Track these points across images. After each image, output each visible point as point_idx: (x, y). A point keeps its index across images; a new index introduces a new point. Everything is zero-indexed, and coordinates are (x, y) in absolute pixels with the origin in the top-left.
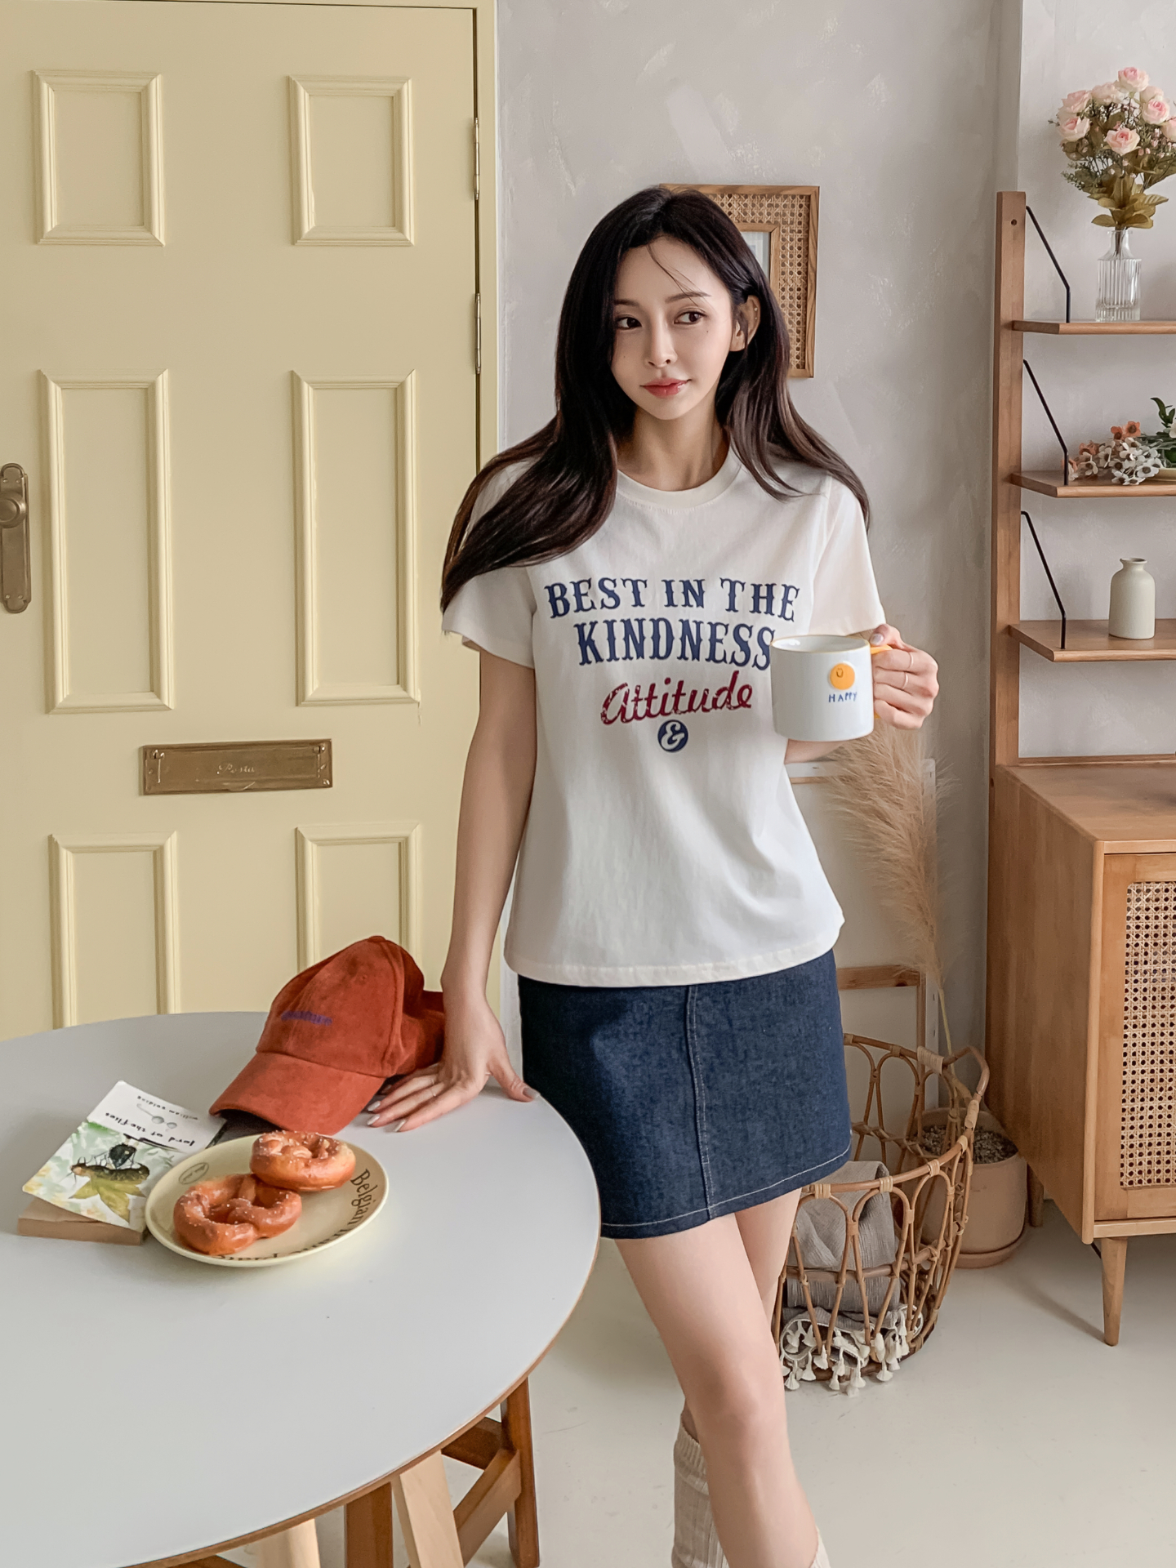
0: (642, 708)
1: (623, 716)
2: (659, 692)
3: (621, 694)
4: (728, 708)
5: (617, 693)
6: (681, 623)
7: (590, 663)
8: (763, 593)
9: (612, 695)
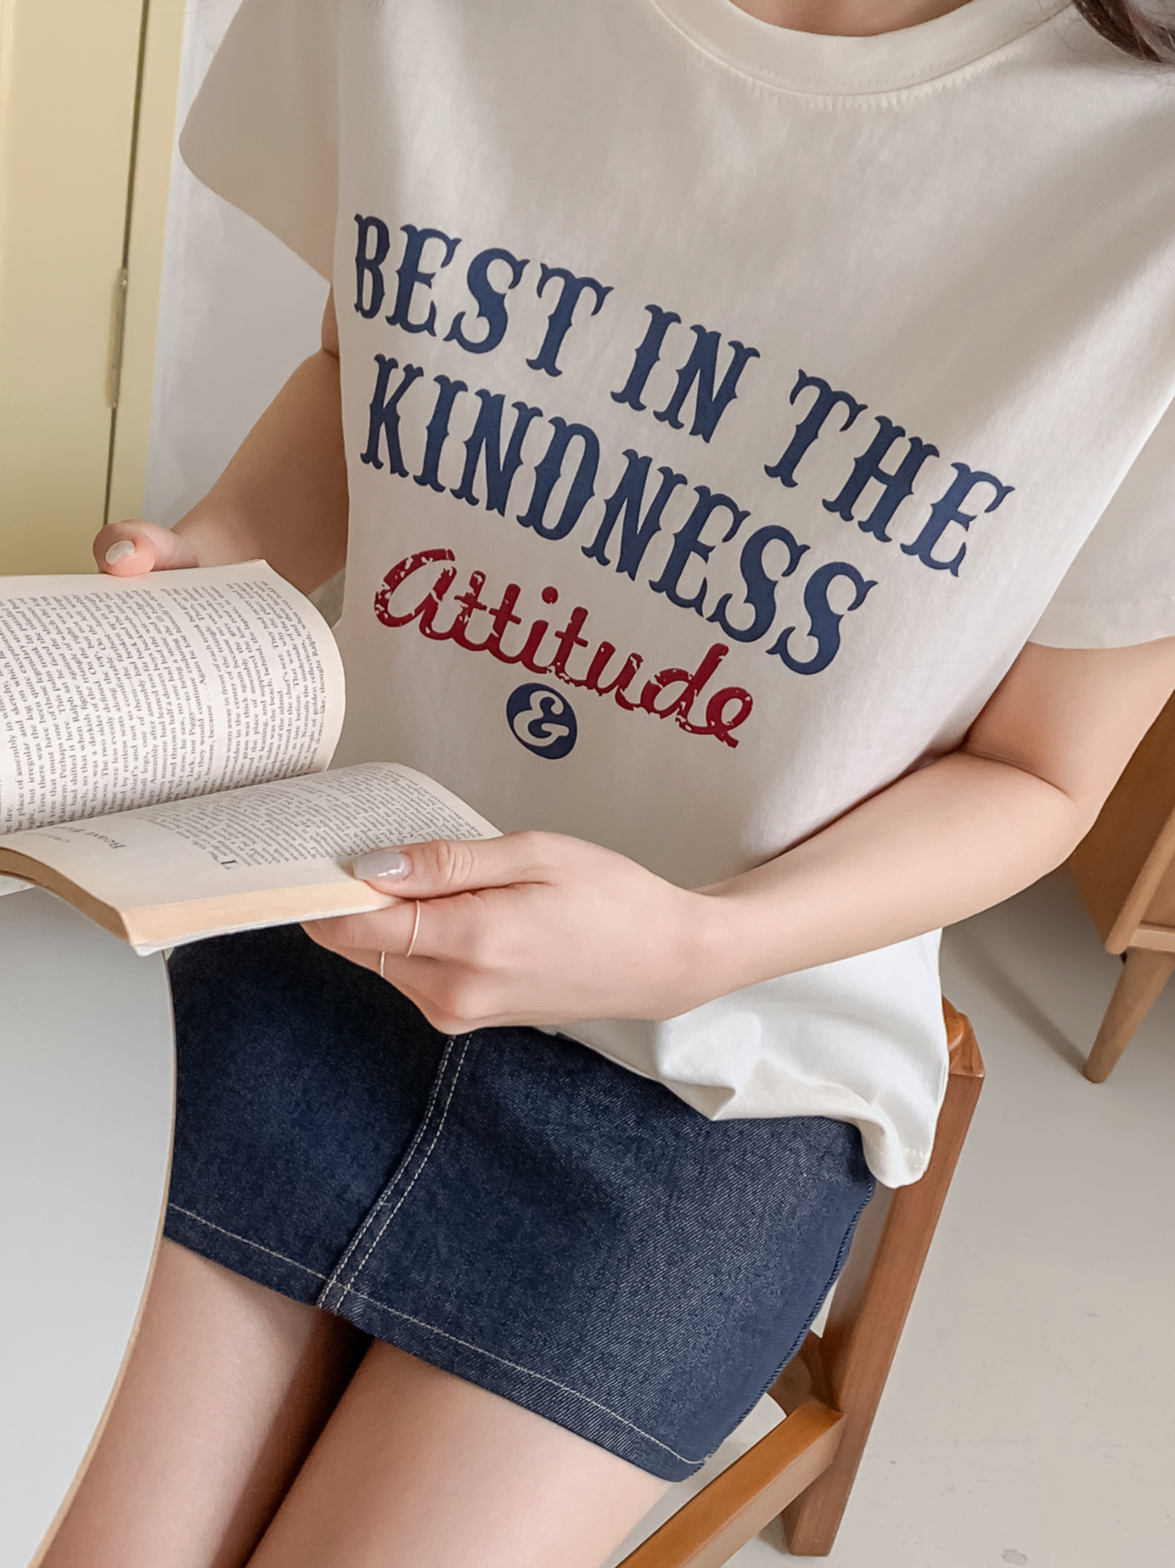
0: (480, 627)
1: (426, 623)
2: (529, 609)
3: (432, 571)
4: (678, 723)
5: (425, 564)
6: (625, 462)
7: (379, 465)
8: (891, 463)
9: (412, 564)
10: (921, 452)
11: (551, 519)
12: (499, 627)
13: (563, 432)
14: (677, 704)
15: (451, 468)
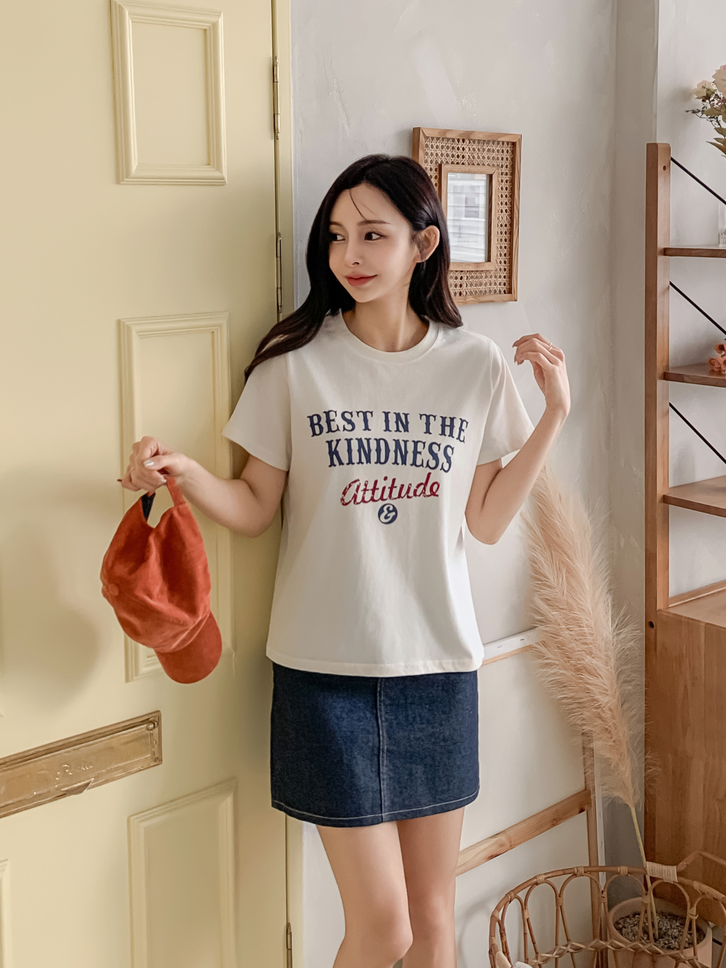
0: (368, 495)
1: (355, 501)
4: (423, 496)
5: (352, 485)
6: (394, 442)
7: (334, 465)
8: (448, 423)
9: (349, 487)
10: (452, 419)
12: (373, 493)
13: (378, 441)
14: (422, 491)
15: (355, 459)
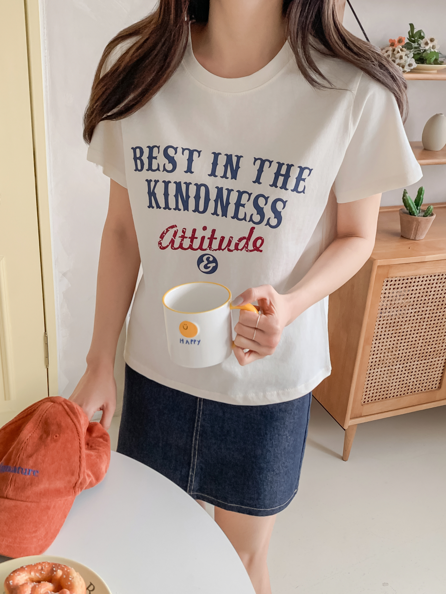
0: (186, 243)
1: (172, 246)
2: (199, 234)
3: (172, 231)
4: (246, 251)
5: (169, 230)
6: (216, 190)
7: (153, 208)
8: (283, 171)
9: (166, 231)
10: (289, 167)
11: (201, 208)
12: (192, 242)
13: (198, 186)
14: (244, 246)
15: (172, 203)
